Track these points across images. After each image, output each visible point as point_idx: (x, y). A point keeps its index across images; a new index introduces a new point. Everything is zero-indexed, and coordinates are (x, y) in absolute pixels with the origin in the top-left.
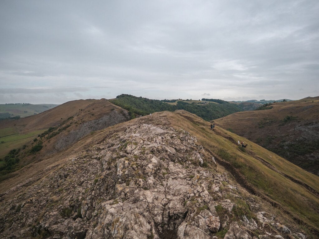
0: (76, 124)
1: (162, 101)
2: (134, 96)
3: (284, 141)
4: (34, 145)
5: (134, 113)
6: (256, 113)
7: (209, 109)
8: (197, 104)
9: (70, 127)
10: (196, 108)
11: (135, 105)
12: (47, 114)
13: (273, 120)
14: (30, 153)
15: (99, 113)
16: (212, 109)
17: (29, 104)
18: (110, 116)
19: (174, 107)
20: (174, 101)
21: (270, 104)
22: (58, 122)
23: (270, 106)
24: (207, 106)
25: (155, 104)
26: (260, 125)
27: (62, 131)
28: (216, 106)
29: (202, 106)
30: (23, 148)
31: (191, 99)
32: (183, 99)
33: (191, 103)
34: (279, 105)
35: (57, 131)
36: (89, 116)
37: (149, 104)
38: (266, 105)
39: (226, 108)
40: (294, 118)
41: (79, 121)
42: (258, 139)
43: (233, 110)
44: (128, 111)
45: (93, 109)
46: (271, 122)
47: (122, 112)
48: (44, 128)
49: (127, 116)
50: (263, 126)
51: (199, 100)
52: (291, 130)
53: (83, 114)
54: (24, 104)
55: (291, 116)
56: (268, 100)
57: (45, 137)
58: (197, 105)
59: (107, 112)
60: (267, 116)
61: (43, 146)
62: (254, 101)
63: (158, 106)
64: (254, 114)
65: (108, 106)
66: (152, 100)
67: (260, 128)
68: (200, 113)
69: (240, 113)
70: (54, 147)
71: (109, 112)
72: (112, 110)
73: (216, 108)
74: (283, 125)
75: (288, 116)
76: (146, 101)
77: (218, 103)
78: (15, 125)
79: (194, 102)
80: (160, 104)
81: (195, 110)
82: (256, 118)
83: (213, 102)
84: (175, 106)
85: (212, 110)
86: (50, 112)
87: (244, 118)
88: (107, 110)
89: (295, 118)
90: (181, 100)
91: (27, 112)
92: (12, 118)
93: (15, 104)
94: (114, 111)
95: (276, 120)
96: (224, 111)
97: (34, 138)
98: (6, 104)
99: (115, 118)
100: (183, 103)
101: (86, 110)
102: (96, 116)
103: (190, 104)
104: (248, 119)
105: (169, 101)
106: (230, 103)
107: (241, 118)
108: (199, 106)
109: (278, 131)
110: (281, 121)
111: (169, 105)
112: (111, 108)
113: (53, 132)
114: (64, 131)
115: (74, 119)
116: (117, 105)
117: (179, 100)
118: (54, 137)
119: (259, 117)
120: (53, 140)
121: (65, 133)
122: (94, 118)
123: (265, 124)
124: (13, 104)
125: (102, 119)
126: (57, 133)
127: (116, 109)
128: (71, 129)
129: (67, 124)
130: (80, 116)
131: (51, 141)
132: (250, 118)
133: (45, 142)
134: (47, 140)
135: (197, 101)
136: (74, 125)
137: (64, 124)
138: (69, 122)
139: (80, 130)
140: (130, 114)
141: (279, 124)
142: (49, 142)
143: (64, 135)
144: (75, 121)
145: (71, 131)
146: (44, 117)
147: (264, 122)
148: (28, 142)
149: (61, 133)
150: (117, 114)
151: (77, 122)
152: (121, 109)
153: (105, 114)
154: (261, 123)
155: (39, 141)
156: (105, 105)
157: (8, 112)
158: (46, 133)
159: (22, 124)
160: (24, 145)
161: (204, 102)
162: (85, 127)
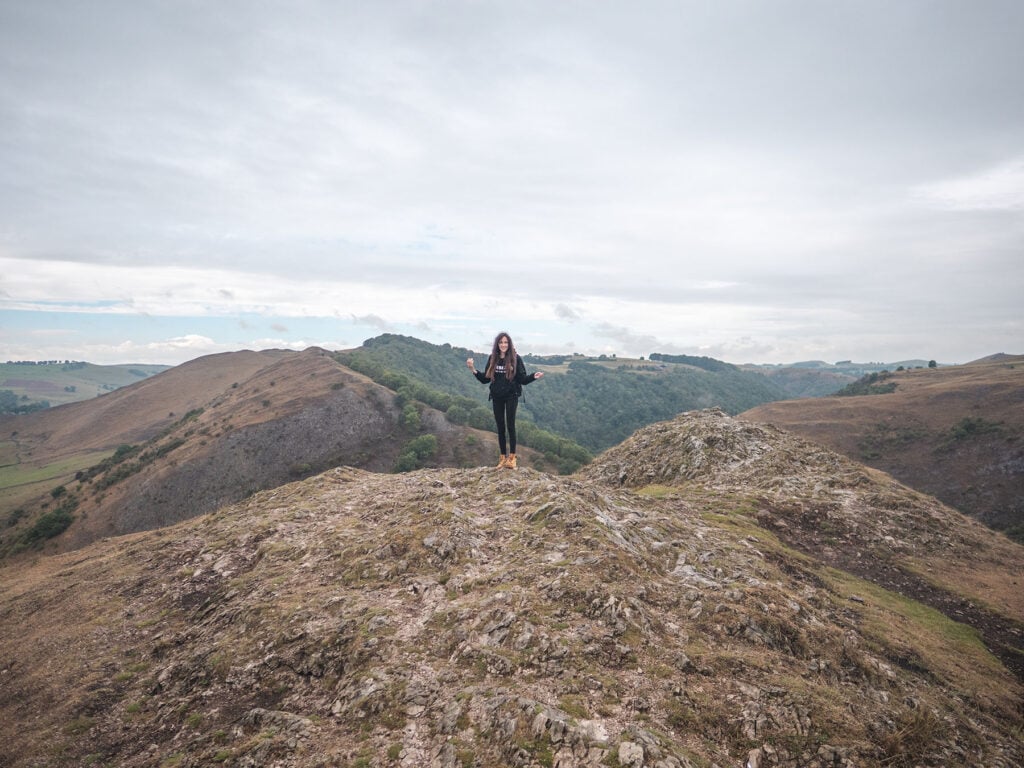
0: (205, 437)
2: (425, 342)
4: (49, 511)
5: (414, 401)
6: (846, 406)
7: (675, 389)
8: (635, 372)
9: (182, 447)
10: (634, 385)
11: (427, 373)
12: (124, 397)
13: (911, 432)
14: (25, 543)
15: (289, 399)
16: (684, 388)
17: (84, 363)
18: (329, 410)
19: (557, 380)
20: (558, 360)
21: (886, 375)
22: (154, 425)
23: (886, 383)
24: (668, 378)
26: (863, 448)
27: (151, 462)
28: (699, 380)
29: (652, 378)
30: (10, 523)
31: (614, 356)
32: (588, 354)
33: (613, 368)
34: (915, 379)
35: (135, 461)
36: (253, 408)
38: (875, 381)
39: (731, 386)
40: (991, 425)
41: (215, 424)
43: (754, 391)
44: (394, 393)
45: (272, 384)
46: (906, 438)
47: (371, 395)
48: (107, 448)
49: (390, 410)
50: (877, 452)
51: (642, 358)
52: (981, 471)
53: (234, 400)
54: (67, 362)
55: (980, 420)
57: (91, 482)
58: (634, 374)
59: (316, 394)
60: (889, 418)
61: (74, 517)
62: (817, 366)
64: (841, 409)
65: (324, 374)
67: (866, 458)
68: (647, 401)
69: (788, 405)
70: (112, 522)
71: (325, 392)
72: (337, 387)
73: (697, 385)
74: (951, 450)
75: (968, 420)
77: (706, 369)
78: (14, 434)
79: (626, 364)
81: (630, 393)
82: (848, 422)
83: (687, 366)
84: (561, 376)
85: (684, 392)
86: (133, 392)
87: (805, 422)
88: (320, 388)
89: (993, 428)
90: (582, 358)
91: (73, 389)
92: (24, 409)
93: (40, 363)
94: (343, 390)
95: (923, 433)
96: (723, 394)
97: (56, 484)
98: (10, 363)
99: (345, 419)
100: (587, 367)
101: (248, 386)
102: (275, 408)
103: (612, 371)
104: (820, 424)
105: (540, 361)
106: (743, 369)
107: (793, 423)
108: (641, 378)
109: (935, 473)
110: (941, 436)
112: (334, 379)
113: (125, 462)
114: (158, 463)
115: (203, 418)
116: (356, 370)
117: (576, 358)
118: (121, 485)
119: (860, 419)
120: (113, 496)
121: (160, 468)
122: (271, 415)
123: (881, 444)
124: (33, 363)
125: (297, 421)
126: (132, 470)
127: (350, 386)
128: (183, 456)
129: (174, 436)
130: (223, 408)
131: (107, 499)
132: (828, 422)
133: (86, 500)
134: (94, 493)
135: (634, 360)
136: (195, 440)
137: (166, 434)
138: (183, 429)
139: (212, 458)
140: (399, 403)
141: (936, 448)
142: (98, 501)
143: (153, 477)
144: (203, 424)
145: (180, 464)
146: (112, 408)
147: (879, 439)
148: (33, 497)
149: (145, 470)
150: (353, 404)
151: (208, 429)
152: (368, 385)
153: (308, 401)
154: (867, 442)
155: (70, 497)
156: (315, 369)
157: (8, 389)
158: (102, 467)
159: (40, 431)
160: (16, 508)
161: (658, 364)
162: (233, 447)
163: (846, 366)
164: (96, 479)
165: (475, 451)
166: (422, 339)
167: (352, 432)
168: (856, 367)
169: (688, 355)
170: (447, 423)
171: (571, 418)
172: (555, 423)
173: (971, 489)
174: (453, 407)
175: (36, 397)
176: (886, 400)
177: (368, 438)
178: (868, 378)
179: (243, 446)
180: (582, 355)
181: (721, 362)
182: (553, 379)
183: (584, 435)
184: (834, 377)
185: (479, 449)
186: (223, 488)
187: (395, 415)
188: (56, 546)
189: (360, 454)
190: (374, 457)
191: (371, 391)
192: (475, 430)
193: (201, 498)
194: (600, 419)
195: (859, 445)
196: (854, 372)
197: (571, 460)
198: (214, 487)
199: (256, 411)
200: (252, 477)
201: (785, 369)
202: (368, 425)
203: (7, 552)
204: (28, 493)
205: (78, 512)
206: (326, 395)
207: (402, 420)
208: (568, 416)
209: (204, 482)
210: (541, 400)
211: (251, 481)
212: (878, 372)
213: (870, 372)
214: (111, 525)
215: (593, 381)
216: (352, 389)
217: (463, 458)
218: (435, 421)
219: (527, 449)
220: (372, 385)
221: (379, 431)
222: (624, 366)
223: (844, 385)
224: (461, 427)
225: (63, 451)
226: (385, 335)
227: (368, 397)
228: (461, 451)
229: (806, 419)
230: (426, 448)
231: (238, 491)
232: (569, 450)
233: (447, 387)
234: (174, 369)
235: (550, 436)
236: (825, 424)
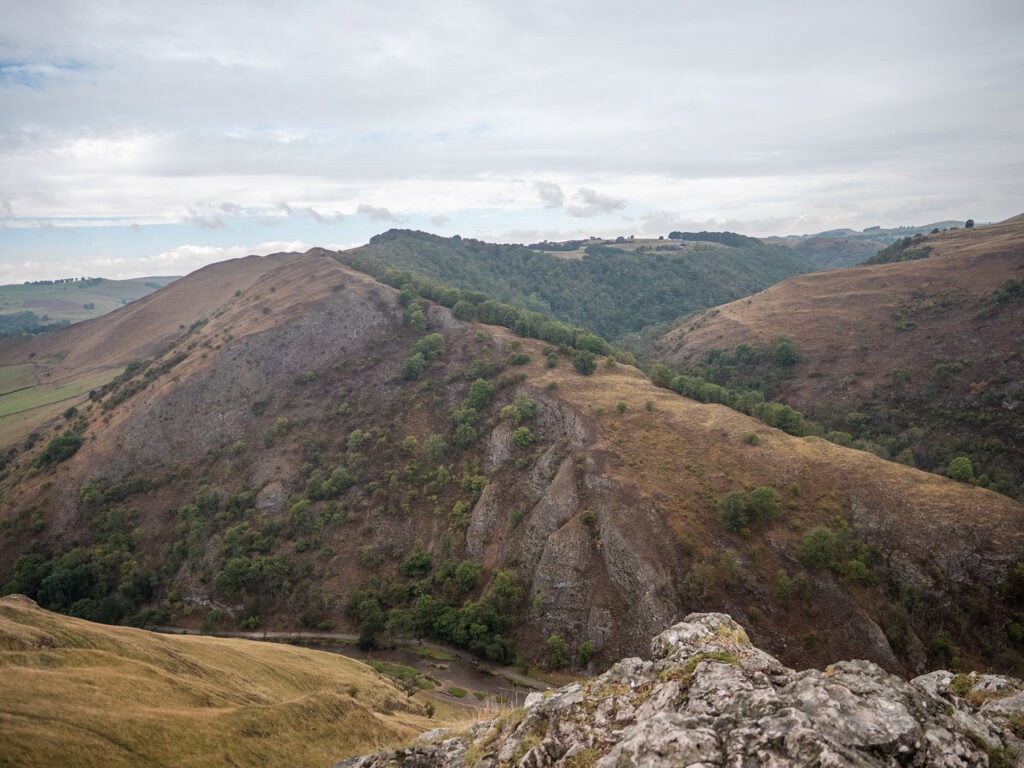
0: (206, 350)
1: (532, 246)
2: (434, 236)
3: (1006, 381)
4: (61, 434)
5: (419, 299)
6: (878, 275)
7: (696, 268)
8: (655, 252)
9: (185, 362)
10: (653, 266)
11: (437, 267)
12: (135, 312)
13: (949, 298)
14: (38, 467)
15: (288, 304)
16: (706, 266)
17: (100, 279)
18: (330, 313)
19: (573, 267)
20: (574, 245)
21: (920, 238)
22: (166, 339)
23: (919, 247)
24: (689, 257)
25: (508, 261)
26: (898, 319)
27: (156, 378)
28: (721, 257)
29: (671, 258)
30: (26, 447)
31: (632, 237)
32: (605, 238)
33: (631, 250)
34: (951, 241)
35: (141, 378)
36: (254, 317)
37: (485, 260)
38: (909, 246)
39: (755, 261)
41: (216, 336)
42: (896, 373)
43: (779, 265)
44: (397, 291)
45: (273, 290)
46: (944, 305)
47: (373, 295)
48: (120, 365)
49: (394, 310)
50: (912, 321)
51: (661, 238)
53: (236, 309)
54: (83, 279)
56: (891, 228)
57: (100, 402)
58: (653, 255)
59: (316, 298)
60: (925, 285)
61: (84, 439)
62: (844, 234)
63: (517, 267)
64: (874, 279)
65: (324, 276)
66: (496, 246)
67: (900, 330)
68: (667, 282)
69: (816, 277)
70: (120, 442)
71: (323, 296)
72: (338, 289)
73: (719, 262)
74: (993, 315)
75: (1012, 281)
76: (476, 251)
77: (728, 244)
78: (32, 355)
79: (645, 245)
80: (526, 258)
81: (648, 274)
82: (880, 291)
83: (708, 243)
84: (578, 262)
85: (706, 270)
87: (834, 295)
88: (319, 291)
90: (599, 242)
91: (92, 306)
92: (43, 329)
93: (57, 282)
94: (343, 292)
95: (962, 299)
96: (747, 270)
97: (70, 404)
98: (27, 283)
99: (348, 322)
100: (604, 250)
101: (250, 294)
102: (275, 315)
103: (631, 253)
104: (851, 296)
105: (556, 247)
106: (766, 243)
107: (821, 297)
108: (660, 259)
109: (975, 340)
110: (981, 300)
111: (558, 260)
112: (335, 281)
113: (133, 380)
114: (163, 378)
115: (206, 330)
116: (358, 270)
117: (593, 243)
118: (128, 404)
119: (893, 287)
120: (120, 415)
121: (164, 385)
122: (270, 323)
123: (917, 313)
124: (50, 283)
125: (298, 327)
126: (138, 388)
127: (350, 287)
128: (185, 371)
129: (178, 350)
130: (225, 318)
131: (114, 419)
132: (859, 293)
133: (95, 420)
134: (103, 413)
135: (652, 241)
136: (197, 353)
137: (171, 348)
138: (187, 342)
139: (214, 371)
140: (403, 301)
141: (976, 314)
142: (106, 421)
143: (157, 394)
144: (205, 336)
145: (182, 379)
146: (123, 324)
147: (914, 309)
148: (48, 420)
149: (150, 388)
150: (355, 306)
151: (210, 341)
152: (371, 285)
153: (307, 306)
154: (902, 312)
155: (81, 417)
156: (316, 272)
157: (30, 310)
158: (112, 386)
159: (56, 352)
160: (32, 431)
161: (678, 243)
162: (235, 359)
163: (874, 233)
164: (105, 399)
165: (485, 347)
166: (431, 232)
167: (355, 336)
168: (884, 233)
169: (709, 231)
170: (454, 320)
171: (589, 305)
172: (573, 311)
173: (1014, 356)
174: (460, 302)
175: (56, 316)
176: (921, 266)
177: (371, 341)
178: (901, 243)
179: (244, 357)
180: (599, 239)
181: (744, 236)
182: (569, 265)
183: (603, 321)
184: (862, 245)
185: (489, 345)
186: (228, 401)
187: (400, 314)
188: (68, 469)
189: (366, 358)
190: (379, 360)
191: (372, 291)
192: (484, 326)
193: (206, 413)
194: (619, 304)
195: (893, 315)
196: (883, 238)
197: (587, 351)
198: (219, 401)
199: (256, 320)
200: (255, 388)
201: (810, 239)
202: (371, 327)
203: (22, 476)
204: (45, 415)
205: (87, 434)
206: (326, 298)
207: (407, 319)
208: (585, 303)
209: (208, 397)
210: (557, 288)
211: (257, 392)
212: (912, 236)
213: (903, 237)
214: (120, 446)
215: (611, 266)
216: (352, 291)
217: (471, 356)
218: (441, 318)
219: (539, 343)
220: (373, 284)
221: (384, 333)
222: (643, 247)
223: (874, 254)
224: (469, 325)
225: (79, 370)
226: (392, 231)
227: (370, 298)
228: (470, 348)
229: (836, 291)
230: (433, 348)
231: (244, 404)
232: (583, 341)
233: (458, 281)
234: (182, 280)
235: (564, 327)
236: (856, 296)
